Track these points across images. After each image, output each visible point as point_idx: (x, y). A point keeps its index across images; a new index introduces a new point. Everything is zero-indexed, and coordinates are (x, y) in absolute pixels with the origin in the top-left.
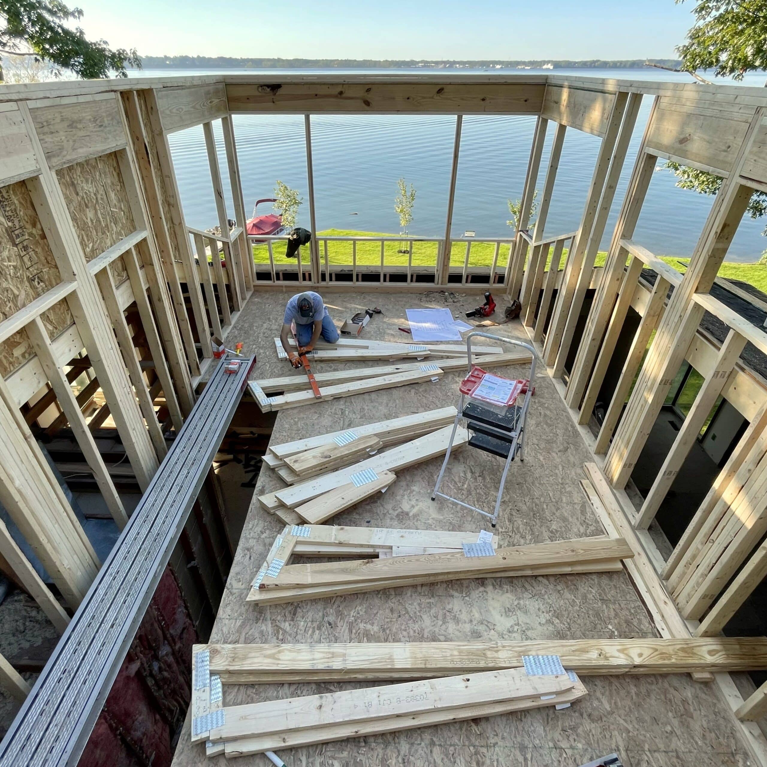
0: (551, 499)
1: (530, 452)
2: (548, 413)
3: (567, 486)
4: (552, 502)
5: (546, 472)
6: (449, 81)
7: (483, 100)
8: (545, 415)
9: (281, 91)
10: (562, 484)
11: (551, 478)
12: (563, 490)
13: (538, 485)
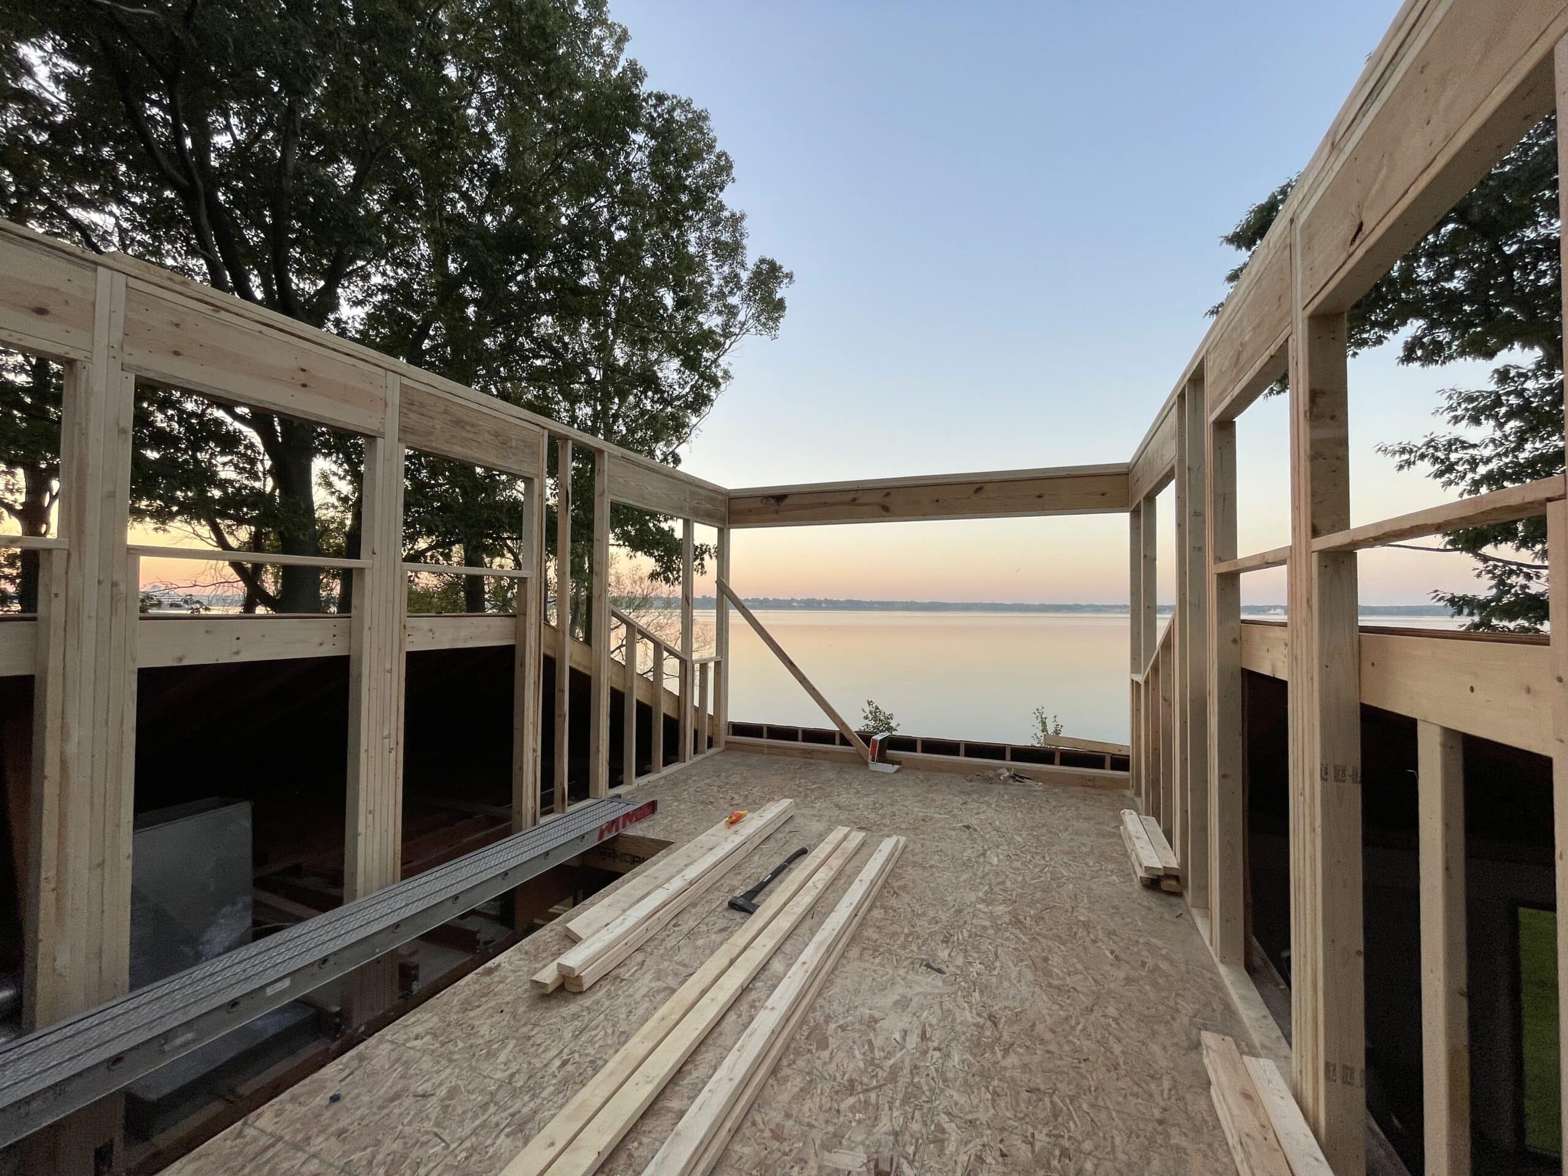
0: (1113, 1150)
1: (1091, 1029)
2: (1164, 965)
3: (1174, 1131)
4: (1116, 1159)
5: (1120, 1084)
6: (988, 478)
7: (1040, 497)
8: (1156, 968)
9: (787, 502)
10: (1160, 1122)
11: (1132, 1100)
12: (1160, 1139)
13: (1085, 1106)
